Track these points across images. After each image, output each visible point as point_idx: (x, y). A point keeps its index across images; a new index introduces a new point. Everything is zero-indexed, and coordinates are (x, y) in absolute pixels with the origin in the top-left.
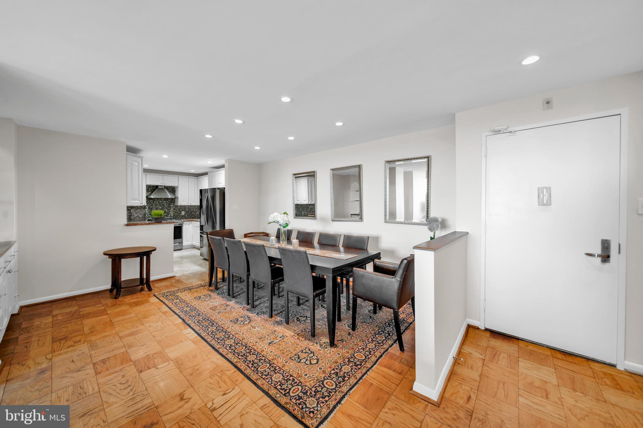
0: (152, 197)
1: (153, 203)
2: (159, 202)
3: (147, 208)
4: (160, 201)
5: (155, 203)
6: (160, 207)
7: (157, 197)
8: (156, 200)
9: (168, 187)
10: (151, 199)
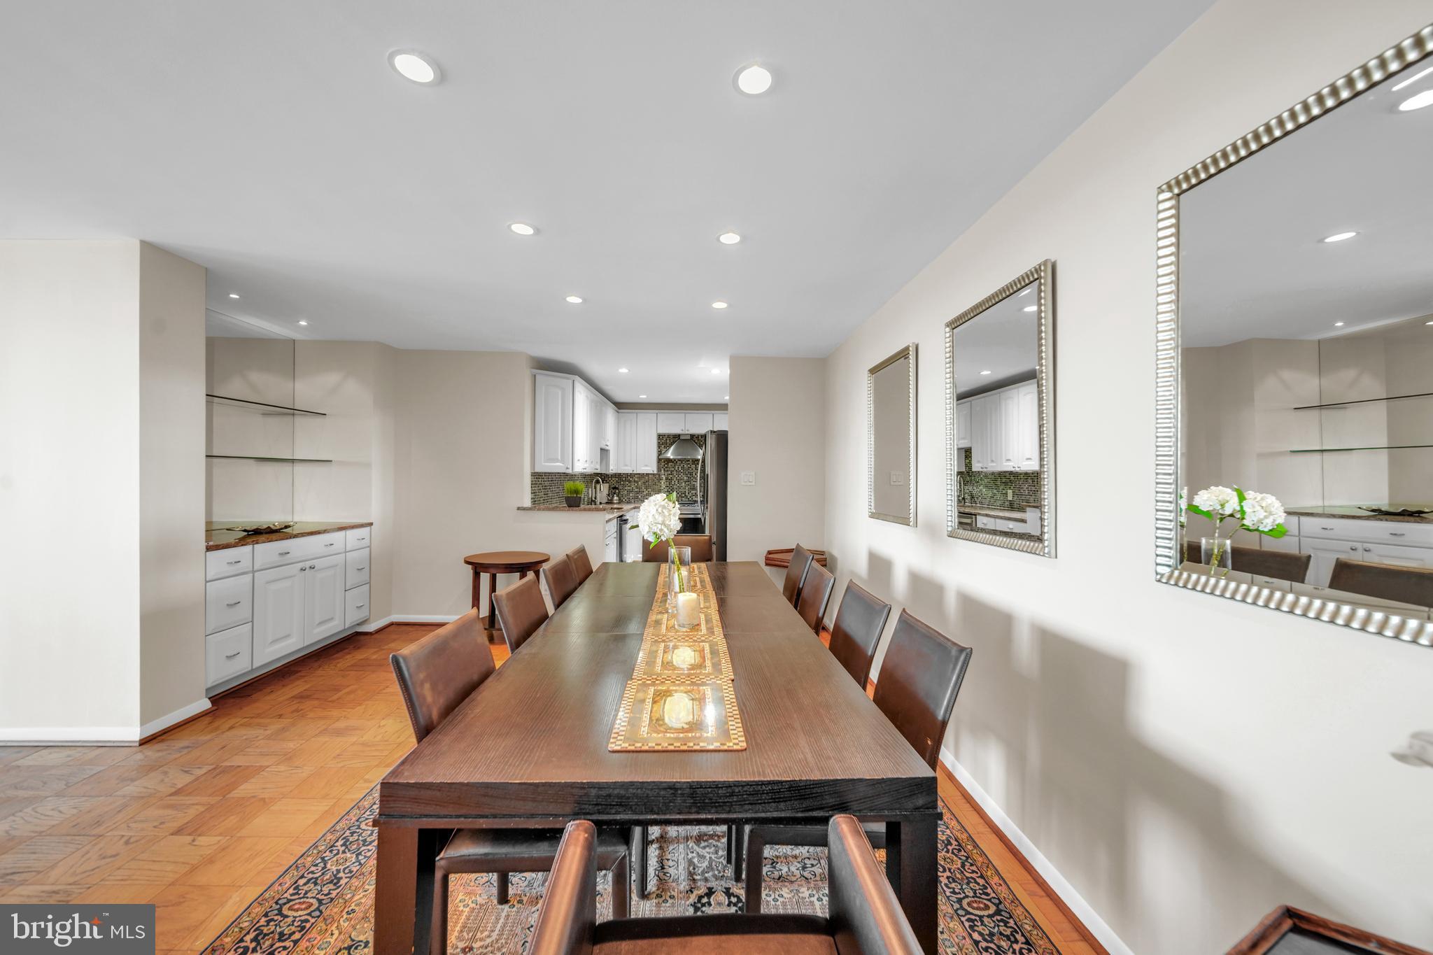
0: (672, 457)
1: (673, 469)
2: (683, 468)
3: (664, 478)
4: (685, 466)
5: (676, 468)
6: (685, 478)
7: (679, 457)
8: (679, 462)
9: (700, 437)
10: (668, 461)
